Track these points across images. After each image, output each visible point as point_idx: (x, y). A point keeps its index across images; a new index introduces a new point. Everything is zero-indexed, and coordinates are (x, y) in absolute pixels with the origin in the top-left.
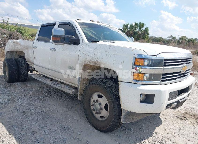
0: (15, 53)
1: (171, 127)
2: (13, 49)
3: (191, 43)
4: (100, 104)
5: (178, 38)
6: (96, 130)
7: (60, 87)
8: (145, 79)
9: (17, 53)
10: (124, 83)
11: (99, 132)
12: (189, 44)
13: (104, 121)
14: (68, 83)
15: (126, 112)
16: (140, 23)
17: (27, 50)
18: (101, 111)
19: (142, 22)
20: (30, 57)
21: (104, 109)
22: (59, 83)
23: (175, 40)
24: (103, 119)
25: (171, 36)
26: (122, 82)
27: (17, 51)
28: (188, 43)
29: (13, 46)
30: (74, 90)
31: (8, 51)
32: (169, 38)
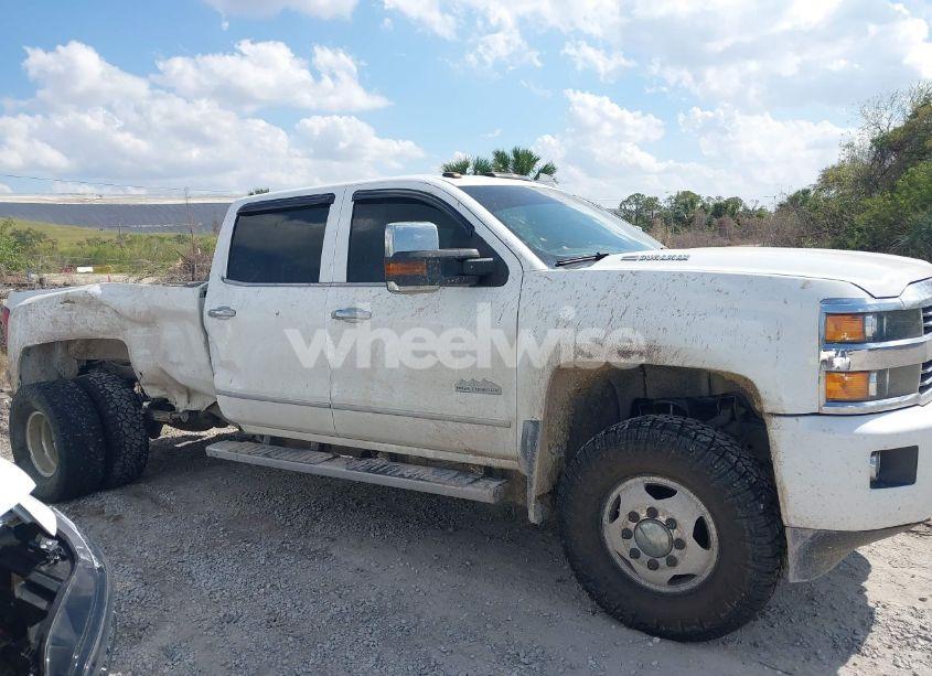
0: (59, 351)
1: (913, 571)
2: (63, 333)
3: (726, 218)
4: (671, 524)
5: (664, 203)
6: (657, 640)
7: (409, 477)
8: (873, 390)
9: (72, 348)
10: (793, 419)
11: (671, 645)
12: (721, 223)
13: (691, 593)
14: (450, 454)
15: (810, 535)
16: (516, 153)
17: (141, 331)
18: (675, 553)
19: (522, 147)
20: (172, 362)
21: (691, 542)
22: (385, 462)
23: (655, 212)
24: (684, 587)
25: (637, 194)
26: (783, 418)
27: (67, 344)
28: (715, 221)
29: (64, 317)
30: (494, 484)
31: (30, 344)
32: (628, 208)
